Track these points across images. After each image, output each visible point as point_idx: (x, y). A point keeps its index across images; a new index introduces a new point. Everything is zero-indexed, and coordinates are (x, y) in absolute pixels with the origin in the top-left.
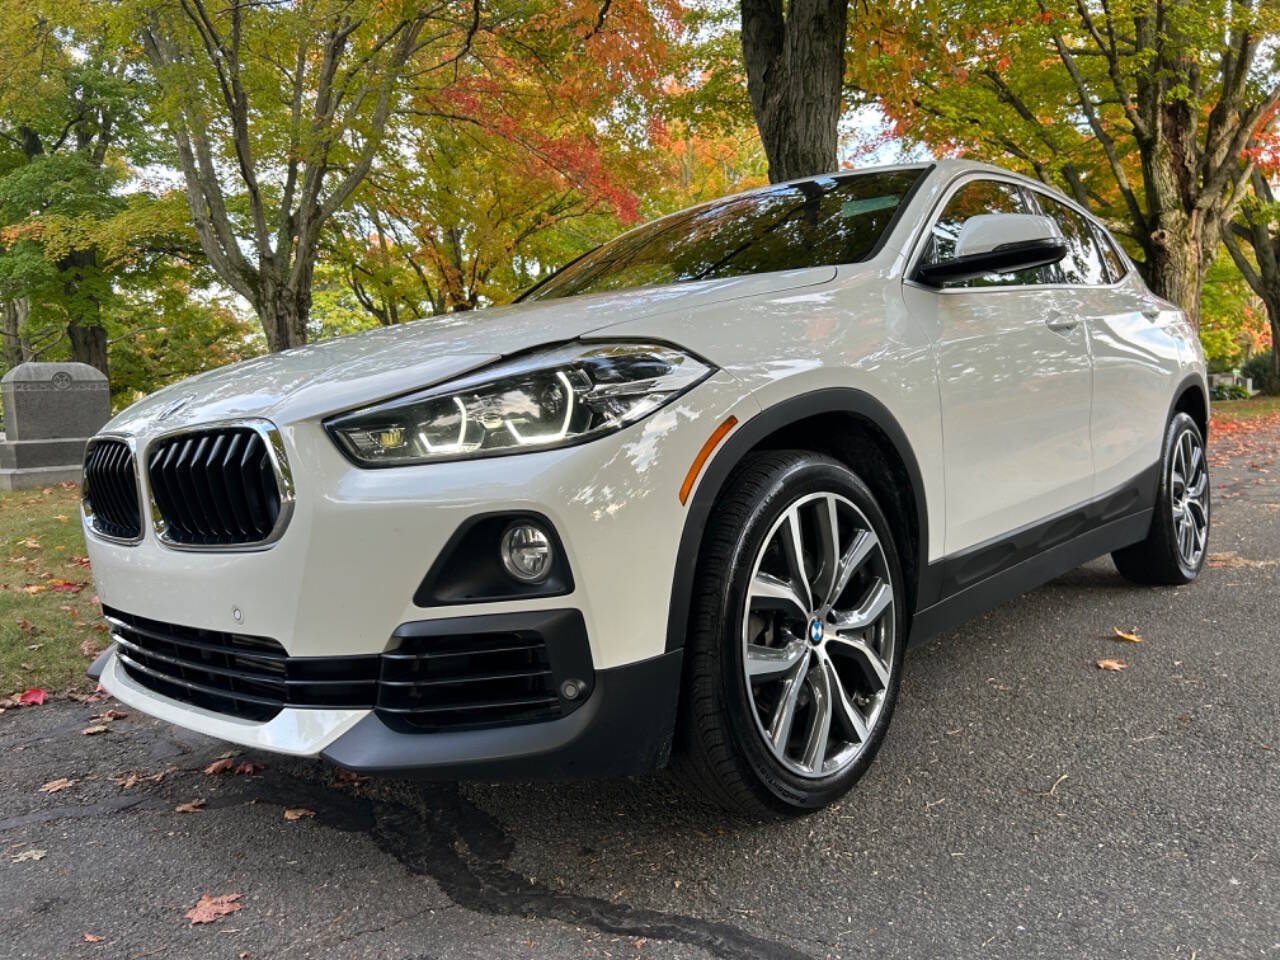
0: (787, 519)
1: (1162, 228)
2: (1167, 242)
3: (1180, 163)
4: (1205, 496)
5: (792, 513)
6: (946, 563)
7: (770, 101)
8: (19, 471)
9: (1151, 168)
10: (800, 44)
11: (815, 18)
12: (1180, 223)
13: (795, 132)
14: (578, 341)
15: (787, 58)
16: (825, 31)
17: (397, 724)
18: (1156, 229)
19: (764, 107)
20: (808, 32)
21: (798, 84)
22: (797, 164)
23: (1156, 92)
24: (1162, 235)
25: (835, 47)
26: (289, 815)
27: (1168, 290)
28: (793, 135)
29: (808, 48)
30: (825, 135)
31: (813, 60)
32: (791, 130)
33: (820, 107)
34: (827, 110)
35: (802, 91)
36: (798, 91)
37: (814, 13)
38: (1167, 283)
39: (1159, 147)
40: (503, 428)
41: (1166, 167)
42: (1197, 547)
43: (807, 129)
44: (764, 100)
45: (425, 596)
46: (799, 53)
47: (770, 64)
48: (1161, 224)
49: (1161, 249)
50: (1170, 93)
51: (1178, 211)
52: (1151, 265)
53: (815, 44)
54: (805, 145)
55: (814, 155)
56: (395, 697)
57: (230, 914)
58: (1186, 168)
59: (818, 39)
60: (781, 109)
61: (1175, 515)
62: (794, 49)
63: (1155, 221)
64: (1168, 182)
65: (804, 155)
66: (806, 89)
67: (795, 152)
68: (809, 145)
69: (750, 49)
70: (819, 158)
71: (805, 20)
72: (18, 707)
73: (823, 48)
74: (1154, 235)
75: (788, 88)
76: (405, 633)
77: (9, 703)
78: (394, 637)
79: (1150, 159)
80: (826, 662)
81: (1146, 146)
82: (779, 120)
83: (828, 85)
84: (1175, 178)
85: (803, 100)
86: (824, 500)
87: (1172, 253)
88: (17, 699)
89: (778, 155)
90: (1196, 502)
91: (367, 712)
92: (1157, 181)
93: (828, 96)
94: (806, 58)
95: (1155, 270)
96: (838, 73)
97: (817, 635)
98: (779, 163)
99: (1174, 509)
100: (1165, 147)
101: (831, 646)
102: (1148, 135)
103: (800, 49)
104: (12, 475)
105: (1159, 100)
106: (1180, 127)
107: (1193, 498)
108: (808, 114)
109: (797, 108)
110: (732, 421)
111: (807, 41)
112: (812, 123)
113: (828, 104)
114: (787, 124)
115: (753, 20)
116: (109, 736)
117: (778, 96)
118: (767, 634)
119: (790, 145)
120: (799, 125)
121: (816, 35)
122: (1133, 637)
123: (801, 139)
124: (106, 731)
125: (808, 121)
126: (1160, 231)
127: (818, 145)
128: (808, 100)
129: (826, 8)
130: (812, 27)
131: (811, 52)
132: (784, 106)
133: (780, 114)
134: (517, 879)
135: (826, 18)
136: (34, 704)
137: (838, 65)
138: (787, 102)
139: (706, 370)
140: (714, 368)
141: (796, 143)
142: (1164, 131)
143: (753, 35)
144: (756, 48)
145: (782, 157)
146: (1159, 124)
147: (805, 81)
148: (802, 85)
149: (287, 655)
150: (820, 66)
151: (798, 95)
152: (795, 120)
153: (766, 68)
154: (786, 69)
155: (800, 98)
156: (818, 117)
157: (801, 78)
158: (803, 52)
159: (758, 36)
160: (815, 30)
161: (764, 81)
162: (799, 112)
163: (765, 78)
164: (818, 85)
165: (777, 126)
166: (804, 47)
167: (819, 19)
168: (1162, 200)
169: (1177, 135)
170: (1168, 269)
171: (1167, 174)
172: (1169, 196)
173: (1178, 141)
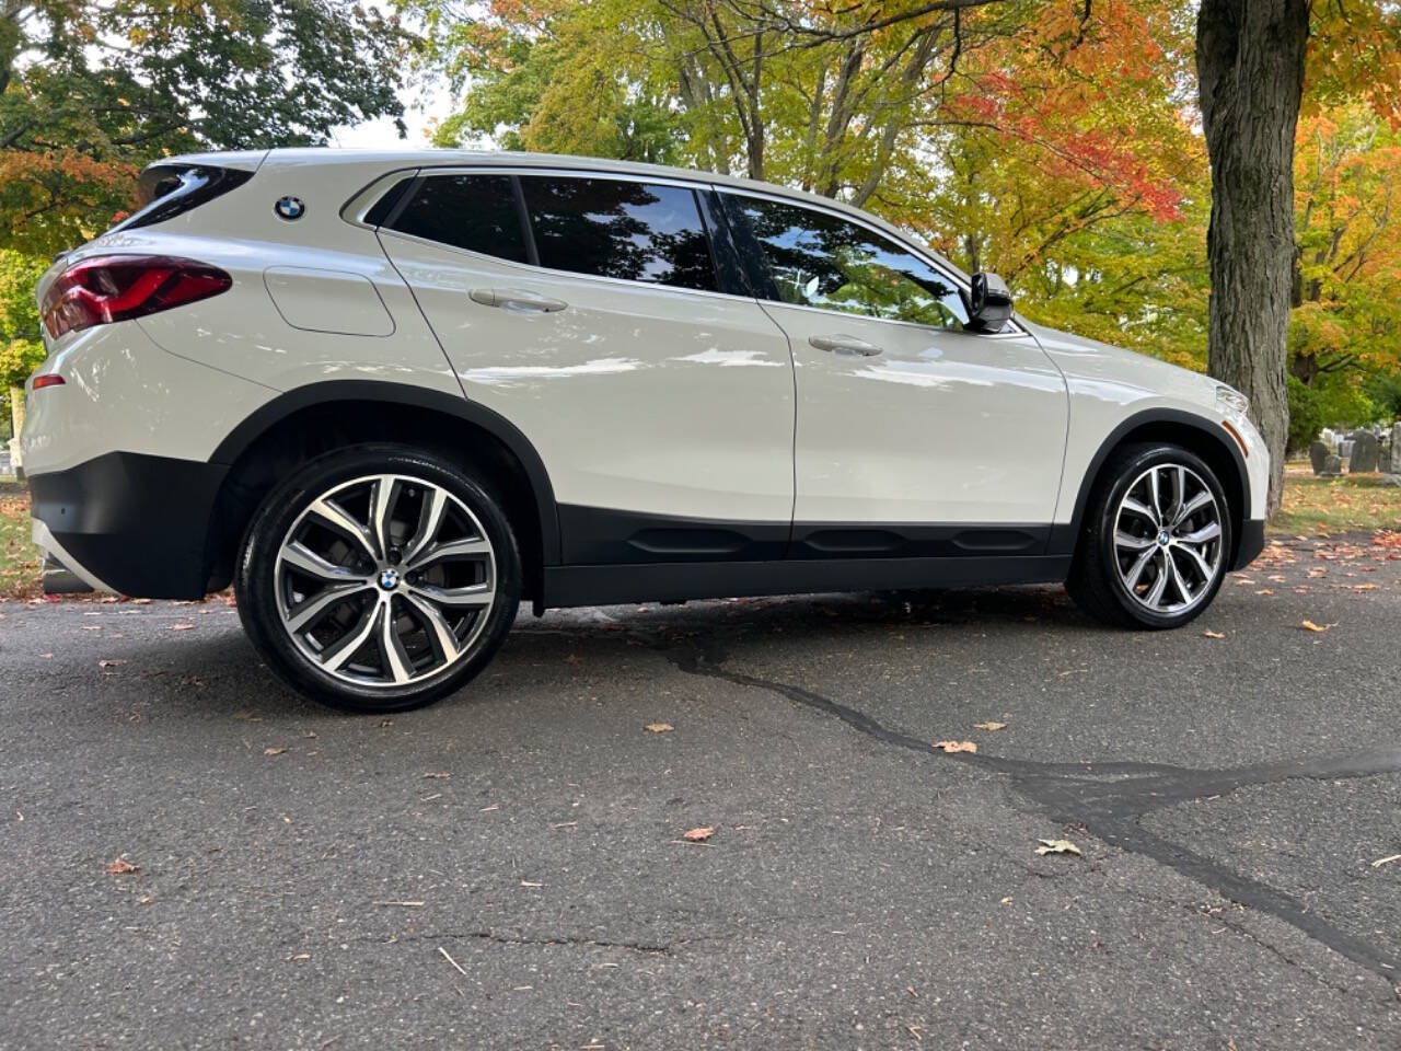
7: (1217, 117)
10: (1251, 56)
11: (1269, 28)
13: (1239, 149)
15: (1237, 72)
16: (1280, 40)
19: (1211, 122)
20: (1259, 43)
21: (1244, 98)
22: (1239, 181)
25: (1291, 55)
28: (1236, 152)
29: (1258, 60)
31: (1263, 72)
32: (1235, 146)
33: (1270, 120)
34: (1277, 123)
35: (1249, 106)
36: (1245, 105)
37: (1268, 23)
43: (1252, 143)
44: (1212, 115)
46: (1249, 66)
47: (1222, 78)
53: (1266, 54)
54: (1248, 161)
55: (1258, 171)
59: (1271, 50)
60: (1226, 126)
62: (1244, 62)
65: (1247, 172)
66: (1253, 103)
67: (1237, 169)
68: (1253, 160)
69: (1202, 62)
70: (1265, 173)
71: (1258, 30)
73: (1278, 59)
75: (1236, 102)
82: (1222, 136)
83: (1281, 95)
85: (1250, 115)
89: (1220, 172)
94: (1256, 70)
96: (1294, 82)
98: (1220, 181)
103: (1250, 61)
108: (1255, 128)
109: (1243, 124)
111: (1258, 53)
112: (1259, 137)
113: (1281, 116)
114: (1230, 140)
115: (1208, 33)
117: (1225, 111)
119: (1234, 161)
120: (1245, 138)
121: (1269, 45)
123: (1245, 156)
125: (1254, 135)
127: (1264, 159)
128: (1256, 114)
129: (1282, 15)
130: (1265, 37)
131: (1262, 64)
132: (1229, 123)
133: (1224, 130)
135: (1280, 26)
137: (1295, 73)
138: (1232, 118)
141: (1239, 159)
143: (1206, 48)
144: (1208, 63)
145: (1223, 175)
147: (1254, 93)
148: (1249, 99)
150: (1272, 78)
151: (1244, 109)
152: (1238, 135)
153: (1216, 82)
154: (1235, 83)
155: (1248, 110)
156: (1267, 130)
157: (1249, 92)
158: (1253, 63)
159: (1210, 50)
160: (1267, 40)
161: (1215, 96)
162: (1244, 128)
163: (1215, 93)
164: (1268, 97)
165: (1221, 143)
166: (1254, 58)
167: (1273, 29)
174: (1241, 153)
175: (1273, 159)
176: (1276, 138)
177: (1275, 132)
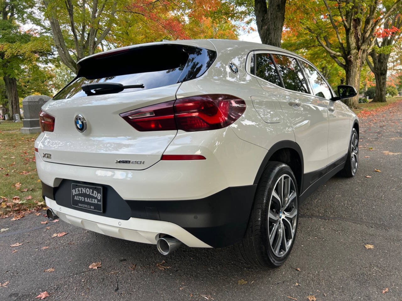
1: (351, 55)
2: (352, 59)
3: (356, 35)
7: (263, 28)
8: (31, 128)
9: (349, 37)
10: (273, 13)
12: (356, 54)
15: (269, 16)
16: (280, 9)
18: (349, 55)
19: (261, 29)
20: (275, 9)
21: (272, 24)
23: (352, 15)
24: (351, 57)
25: (282, 13)
27: (352, 73)
28: (270, 38)
29: (275, 14)
30: (279, 38)
31: (277, 17)
32: (270, 36)
34: (280, 31)
35: (273, 26)
37: (277, 4)
38: (351, 71)
39: (351, 31)
41: (353, 37)
43: (274, 36)
46: (273, 15)
48: (351, 53)
49: (350, 61)
50: (356, 16)
51: (355, 50)
52: (347, 66)
53: (277, 13)
55: (276, 44)
58: (358, 37)
59: (278, 11)
62: (271, 14)
63: (349, 53)
64: (353, 41)
66: (274, 25)
68: (275, 41)
69: (257, 12)
71: (275, 6)
73: (279, 14)
74: (349, 57)
75: (269, 25)
79: (348, 34)
81: (348, 31)
82: (266, 33)
83: (280, 24)
84: (355, 40)
85: (274, 28)
87: (353, 62)
92: (350, 41)
93: (280, 27)
94: (275, 16)
95: (348, 67)
96: (283, 21)
100: (353, 31)
102: (348, 27)
103: (273, 14)
104: (30, 130)
105: (352, 17)
106: (357, 25)
108: (275, 32)
109: (272, 30)
111: (275, 12)
112: (276, 35)
113: (280, 29)
115: (259, 4)
117: (266, 27)
119: (270, 41)
120: (273, 35)
121: (278, 10)
123: (273, 39)
125: (275, 34)
126: (350, 56)
127: (277, 40)
128: (275, 28)
129: (281, 3)
130: (277, 8)
131: (276, 15)
132: (268, 30)
135: (280, 5)
138: (269, 28)
141: (271, 40)
142: (353, 26)
144: (259, 12)
146: (352, 24)
147: (274, 23)
148: (273, 24)
150: (278, 19)
152: (271, 34)
153: (262, 18)
154: (268, 19)
155: (273, 27)
156: (277, 33)
157: (273, 22)
159: (260, 9)
160: (277, 9)
161: (262, 22)
162: (272, 31)
163: (262, 21)
164: (278, 24)
165: (266, 36)
166: (274, 13)
167: (278, 6)
168: (351, 46)
169: (356, 27)
170: (352, 67)
171: (353, 39)
172: (353, 45)
173: (356, 29)
174: (272, 38)
177: (279, 34)
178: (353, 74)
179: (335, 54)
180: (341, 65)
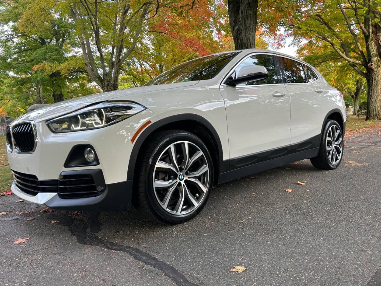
0: (170, 148)
1: (372, 62)
2: (373, 67)
3: (377, 42)
4: (341, 144)
5: (172, 146)
6: (229, 161)
7: (235, 28)
9: (368, 44)
10: (244, 11)
11: (248, 3)
12: (377, 61)
13: (242, 37)
14: (107, 101)
15: (240, 16)
16: (251, 7)
17: (62, 197)
18: (370, 63)
19: (234, 30)
20: (246, 8)
21: (243, 23)
23: (369, 21)
24: (372, 65)
25: (254, 12)
26: (53, 222)
27: (373, 81)
29: (246, 12)
30: (251, 38)
31: (247, 16)
32: (241, 36)
33: (249, 29)
34: (251, 31)
35: (244, 25)
36: (243, 25)
38: (373, 79)
39: (370, 37)
40: (92, 123)
41: (373, 44)
42: (337, 159)
43: (245, 36)
44: (234, 28)
45: (66, 165)
46: (243, 14)
47: (236, 17)
48: (371, 61)
49: (371, 69)
50: (373, 21)
51: (377, 57)
52: (368, 74)
53: (248, 11)
54: (245, 41)
55: (247, 44)
56: (62, 190)
57: (24, 242)
58: (380, 44)
59: (249, 10)
60: (238, 30)
61: (327, 150)
62: (242, 13)
63: (370, 61)
64: (374, 48)
65: (244, 44)
67: (242, 43)
68: (246, 41)
69: (230, 12)
70: (249, 44)
71: (245, 4)
72: (4, 195)
73: (250, 12)
74: (369, 65)
75: (240, 24)
76: (63, 174)
77: (2, 194)
78: (60, 175)
79: (368, 41)
80: (184, 185)
81: (367, 38)
82: (237, 33)
83: (252, 23)
84: (376, 47)
85: (244, 28)
86: (184, 143)
87: (375, 70)
88: (5, 193)
89: (237, 44)
90: (338, 146)
91: (56, 194)
92: (370, 48)
93: (251, 26)
94: (245, 15)
95: (369, 75)
96: (255, 19)
97: (182, 178)
98: (237, 46)
99: (327, 148)
100: (373, 37)
101: (186, 181)
102: (367, 34)
103: (243, 12)
105: (370, 23)
106: (377, 31)
107: (336, 145)
108: (246, 32)
110: (149, 122)
112: (247, 34)
113: (252, 29)
114: (239, 35)
115: (231, 4)
116: (23, 203)
117: (237, 27)
118: (166, 177)
119: (240, 41)
121: (248, 8)
122: (303, 184)
123: (244, 39)
124: (22, 201)
125: (246, 34)
126: (371, 63)
127: (249, 41)
128: (246, 28)
130: (247, 6)
131: (247, 14)
132: (239, 30)
134: (97, 238)
135: (251, 3)
136: (8, 194)
137: (255, 17)
138: (240, 28)
139: (144, 109)
140: (146, 108)
141: (242, 40)
142: (373, 32)
143: (231, 9)
144: (232, 13)
145: (238, 45)
146: (371, 31)
147: (245, 22)
148: (244, 23)
149: (38, 179)
150: (249, 18)
151: (243, 26)
152: (242, 34)
153: (234, 18)
154: (240, 19)
155: (243, 27)
156: (249, 32)
158: (244, 13)
161: (234, 22)
162: (243, 31)
163: (234, 21)
164: (249, 23)
165: (237, 36)
166: (244, 12)
167: (249, 4)
168: (372, 53)
169: (377, 34)
170: (373, 75)
171: (373, 46)
172: (374, 52)
173: (377, 36)
175: (251, 40)
176: (251, 35)
177: (251, 33)
178: (376, 83)
179: (354, 62)
180: (362, 73)
